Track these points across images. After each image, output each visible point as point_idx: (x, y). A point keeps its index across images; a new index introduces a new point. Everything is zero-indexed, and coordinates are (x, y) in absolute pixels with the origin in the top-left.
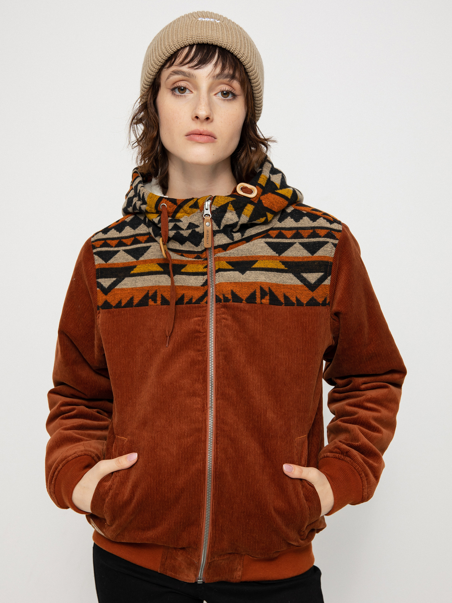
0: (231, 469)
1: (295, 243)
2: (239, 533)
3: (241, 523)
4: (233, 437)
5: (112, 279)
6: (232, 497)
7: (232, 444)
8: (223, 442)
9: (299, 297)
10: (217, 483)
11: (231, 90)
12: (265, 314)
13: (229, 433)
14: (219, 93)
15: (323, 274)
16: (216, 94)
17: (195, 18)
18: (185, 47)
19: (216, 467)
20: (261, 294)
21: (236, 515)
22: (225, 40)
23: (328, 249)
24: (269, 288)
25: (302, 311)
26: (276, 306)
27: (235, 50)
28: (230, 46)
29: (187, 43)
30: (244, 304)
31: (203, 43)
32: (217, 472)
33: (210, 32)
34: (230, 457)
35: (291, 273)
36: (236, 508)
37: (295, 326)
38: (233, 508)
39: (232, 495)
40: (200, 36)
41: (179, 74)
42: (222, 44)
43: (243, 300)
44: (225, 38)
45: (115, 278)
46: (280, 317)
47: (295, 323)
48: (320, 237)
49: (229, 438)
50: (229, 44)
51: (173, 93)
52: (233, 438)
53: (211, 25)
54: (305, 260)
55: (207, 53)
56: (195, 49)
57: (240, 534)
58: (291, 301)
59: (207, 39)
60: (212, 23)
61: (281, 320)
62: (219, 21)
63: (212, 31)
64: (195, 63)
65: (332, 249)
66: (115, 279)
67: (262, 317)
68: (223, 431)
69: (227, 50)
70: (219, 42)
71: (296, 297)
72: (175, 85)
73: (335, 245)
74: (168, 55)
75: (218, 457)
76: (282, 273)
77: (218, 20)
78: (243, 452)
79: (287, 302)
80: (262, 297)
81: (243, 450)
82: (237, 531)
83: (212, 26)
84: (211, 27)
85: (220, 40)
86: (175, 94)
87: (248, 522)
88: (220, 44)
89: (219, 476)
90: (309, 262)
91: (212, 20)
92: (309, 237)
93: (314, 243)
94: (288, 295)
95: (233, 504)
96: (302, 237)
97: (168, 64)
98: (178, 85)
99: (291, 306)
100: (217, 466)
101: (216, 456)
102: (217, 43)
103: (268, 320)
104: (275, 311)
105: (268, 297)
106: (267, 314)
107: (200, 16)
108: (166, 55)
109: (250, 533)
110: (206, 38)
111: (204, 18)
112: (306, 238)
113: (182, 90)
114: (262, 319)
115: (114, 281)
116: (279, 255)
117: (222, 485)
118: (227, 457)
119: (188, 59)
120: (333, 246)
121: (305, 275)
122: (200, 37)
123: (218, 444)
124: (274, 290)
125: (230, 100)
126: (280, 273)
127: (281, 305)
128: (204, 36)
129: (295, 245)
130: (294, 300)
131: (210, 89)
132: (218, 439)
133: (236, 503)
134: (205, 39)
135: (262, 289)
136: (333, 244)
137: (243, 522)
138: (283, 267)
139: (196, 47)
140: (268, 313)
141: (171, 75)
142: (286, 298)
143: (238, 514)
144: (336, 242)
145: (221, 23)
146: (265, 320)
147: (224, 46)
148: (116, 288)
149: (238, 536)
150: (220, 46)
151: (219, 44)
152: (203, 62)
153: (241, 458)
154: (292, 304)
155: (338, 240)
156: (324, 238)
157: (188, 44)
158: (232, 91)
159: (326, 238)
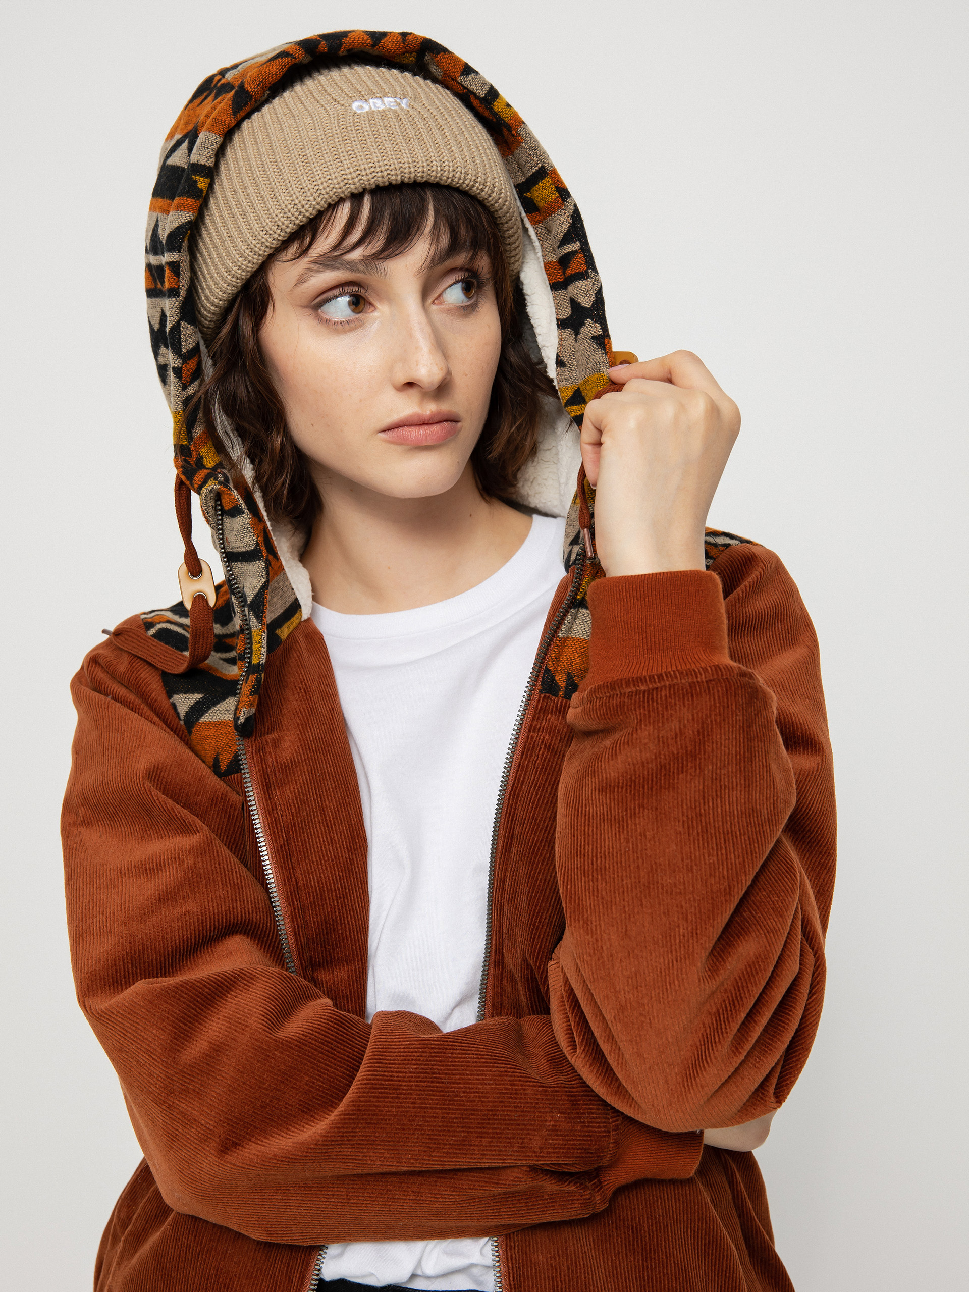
5: (190, 696)
18: (341, 200)
29: (343, 189)
41: (338, 268)
42: (441, 177)
45: (199, 693)
50: (458, 174)
53: (397, 125)
56: (369, 205)
59: (403, 174)
64: (379, 242)
66: (201, 696)
70: (433, 174)
85: (434, 168)
88: (437, 179)
97: (293, 249)
102: (429, 177)
115: (198, 702)
119: (356, 236)
141: (311, 273)
145: (414, 104)
147: (446, 181)
148: (202, 720)
151: (432, 178)
157: (347, 191)
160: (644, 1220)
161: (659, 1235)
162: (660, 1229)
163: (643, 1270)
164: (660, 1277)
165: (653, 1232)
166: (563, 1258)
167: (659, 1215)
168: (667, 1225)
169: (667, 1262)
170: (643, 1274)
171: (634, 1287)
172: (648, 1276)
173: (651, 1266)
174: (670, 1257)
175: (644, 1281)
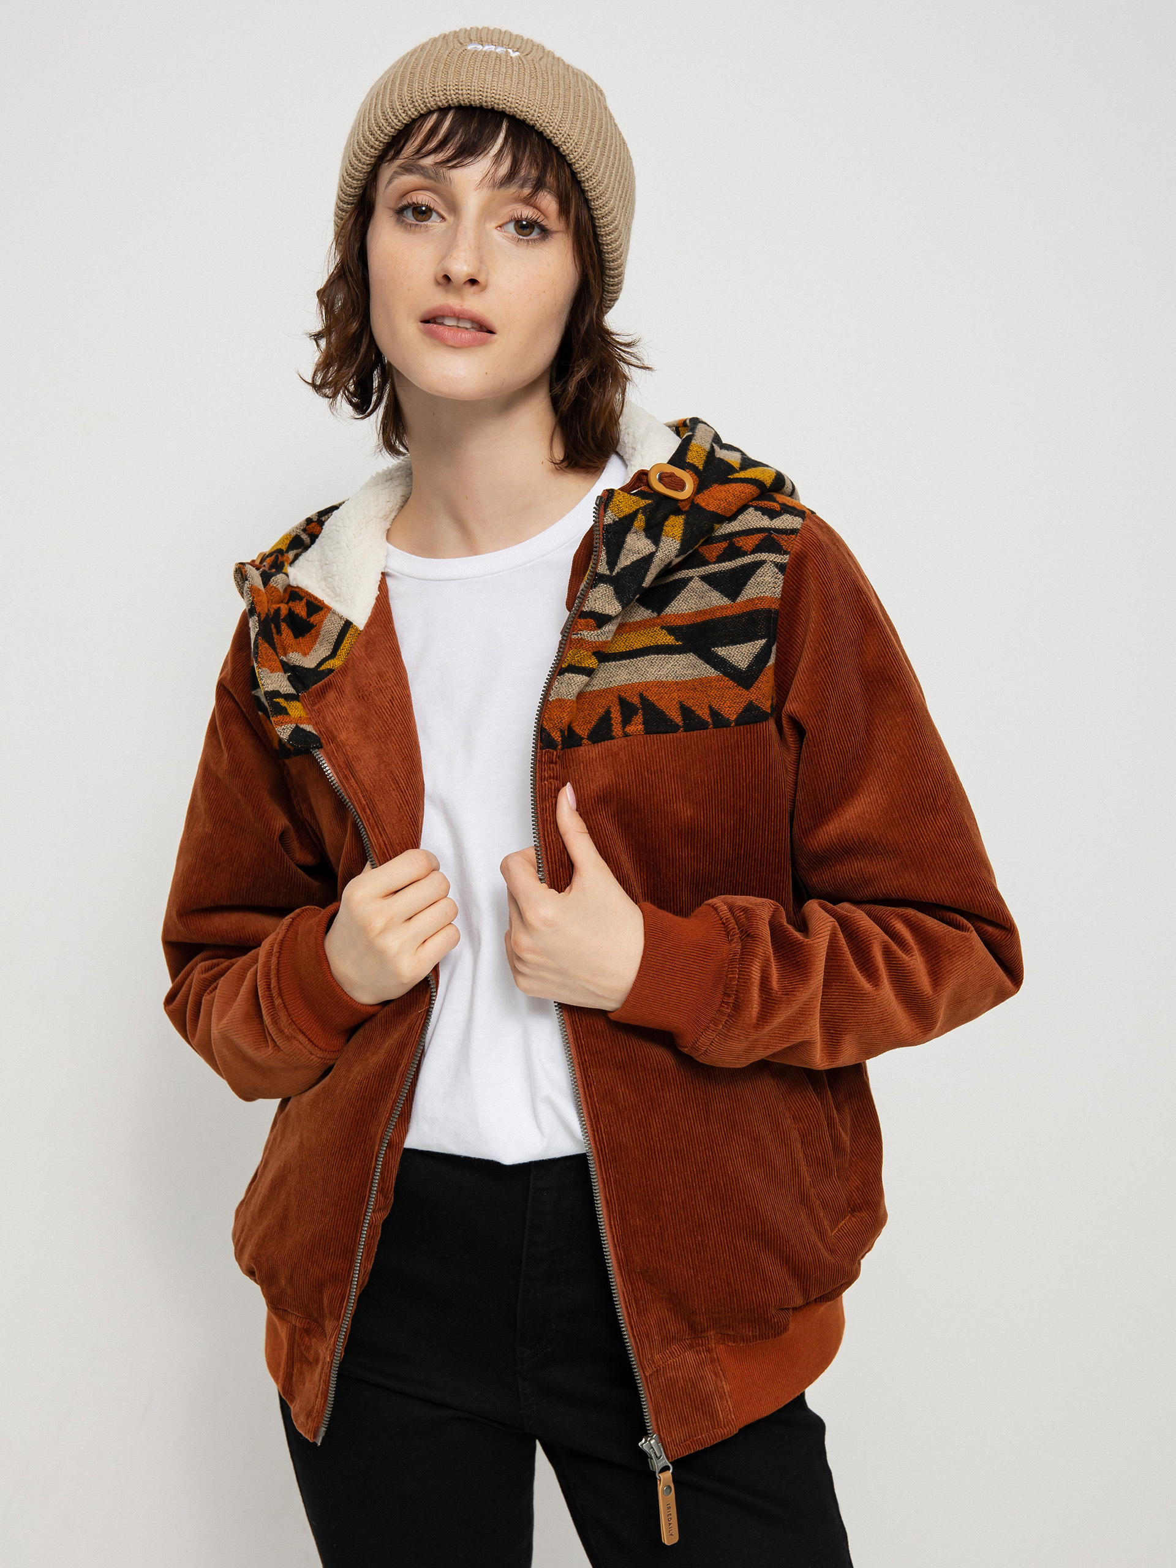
0: (635, 1134)
1: (692, 578)
2: (686, 1273)
3: (687, 1247)
4: (622, 1058)
6: (652, 1194)
7: (622, 1076)
8: (602, 1076)
9: (715, 706)
10: (609, 1174)
11: (535, 217)
12: (639, 757)
13: (611, 1053)
14: (507, 223)
15: (764, 641)
16: (500, 226)
17: (461, 44)
19: (599, 1137)
20: (623, 714)
21: (671, 1231)
22: (523, 99)
23: (767, 579)
24: (641, 696)
25: (727, 738)
26: (664, 735)
27: (548, 124)
28: (536, 115)
29: (432, 104)
30: (586, 747)
31: (471, 105)
32: (605, 1148)
33: (489, 78)
34: (626, 1107)
35: (691, 652)
36: (665, 1215)
37: (714, 776)
38: (659, 1218)
39: (651, 1189)
40: (464, 87)
41: (414, 173)
42: (516, 109)
43: (583, 738)
44: (524, 96)
46: (675, 760)
47: (713, 770)
48: (745, 554)
49: (613, 1064)
50: (533, 111)
51: (398, 220)
52: (622, 1061)
53: (493, 62)
54: (718, 615)
55: (480, 131)
56: (451, 119)
57: (688, 1276)
58: (699, 717)
59: (481, 97)
60: (498, 57)
61: (679, 766)
62: (517, 54)
63: (493, 76)
64: (448, 152)
65: (776, 578)
67: (634, 767)
68: (597, 1053)
69: (528, 125)
70: (509, 104)
71: (710, 707)
72: (405, 202)
73: (781, 567)
74: (390, 132)
75: (598, 1114)
76: (669, 654)
77: (515, 50)
78: (653, 1087)
79: (690, 720)
80: (626, 721)
81: (651, 1082)
82: (681, 1271)
83: (495, 64)
84: (492, 66)
85: (510, 100)
86: (403, 221)
87: (702, 1241)
88: (512, 110)
89: (612, 1156)
90: (726, 617)
91: (499, 50)
92: (720, 559)
93: (734, 571)
94: (689, 703)
95: (657, 1209)
96: (706, 563)
98: (410, 202)
99: (700, 730)
100: (602, 1135)
101: (594, 1113)
102: (504, 106)
103: (648, 772)
104: (662, 748)
105: (639, 719)
106: (644, 759)
107: (473, 39)
108: (386, 131)
109: (712, 1269)
110: (476, 93)
111: (482, 45)
112: (714, 563)
113: (422, 213)
114: (635, 773)
116: (659, 614)
117: (622, 1173)
118: (619, 1108)
119: (433, 144)
120: (777, 571)
121: (722, 651)
122: (462, 90)
123: (591, 1086)
124: (653, 698)
125: (534, 240)
126: (665, 654)
127: (676, 732)
128: (473, 88)
129: (691, 584)
130: (704, 714)
131: (486, 213)
132: (590, 1074)
133: (664, 1205)
134: (474, 95)
135: (623, 703)
136: (777, 565)
137: (690, 1246)
138: (670, 640)
139: (455, 113)
140: (646, 756)
142: (686, 711)
143: (674, 1229)
144: (784, 559)
145: (522, 57)
146: (642, 775)
147: (521, 115)
149: (685, 1281)
150: (511, 114)
151: (507, 108)
152: (468, 151)
153: (651, 1102)
154: (702, 725)
155: (787, 554)
156: (752, 555)
157: (435, 106)
158: (539, 221)
159: (757, 552)
160: (719, 1177)
161: (732, 1187)
162: (733, 1182)
163: (723, 1216)
164: (736, 1219)
165: (727, 1186)
166: (656, 1220)
167: (731, 1172)
168: (738, 1178)
169: (740, 1206)
170: (723, 1218)
171: (716, 1230)
172: (726, 1220)
173: (728, 1211)
174: (742, 1202)
175: (724, 1224)
